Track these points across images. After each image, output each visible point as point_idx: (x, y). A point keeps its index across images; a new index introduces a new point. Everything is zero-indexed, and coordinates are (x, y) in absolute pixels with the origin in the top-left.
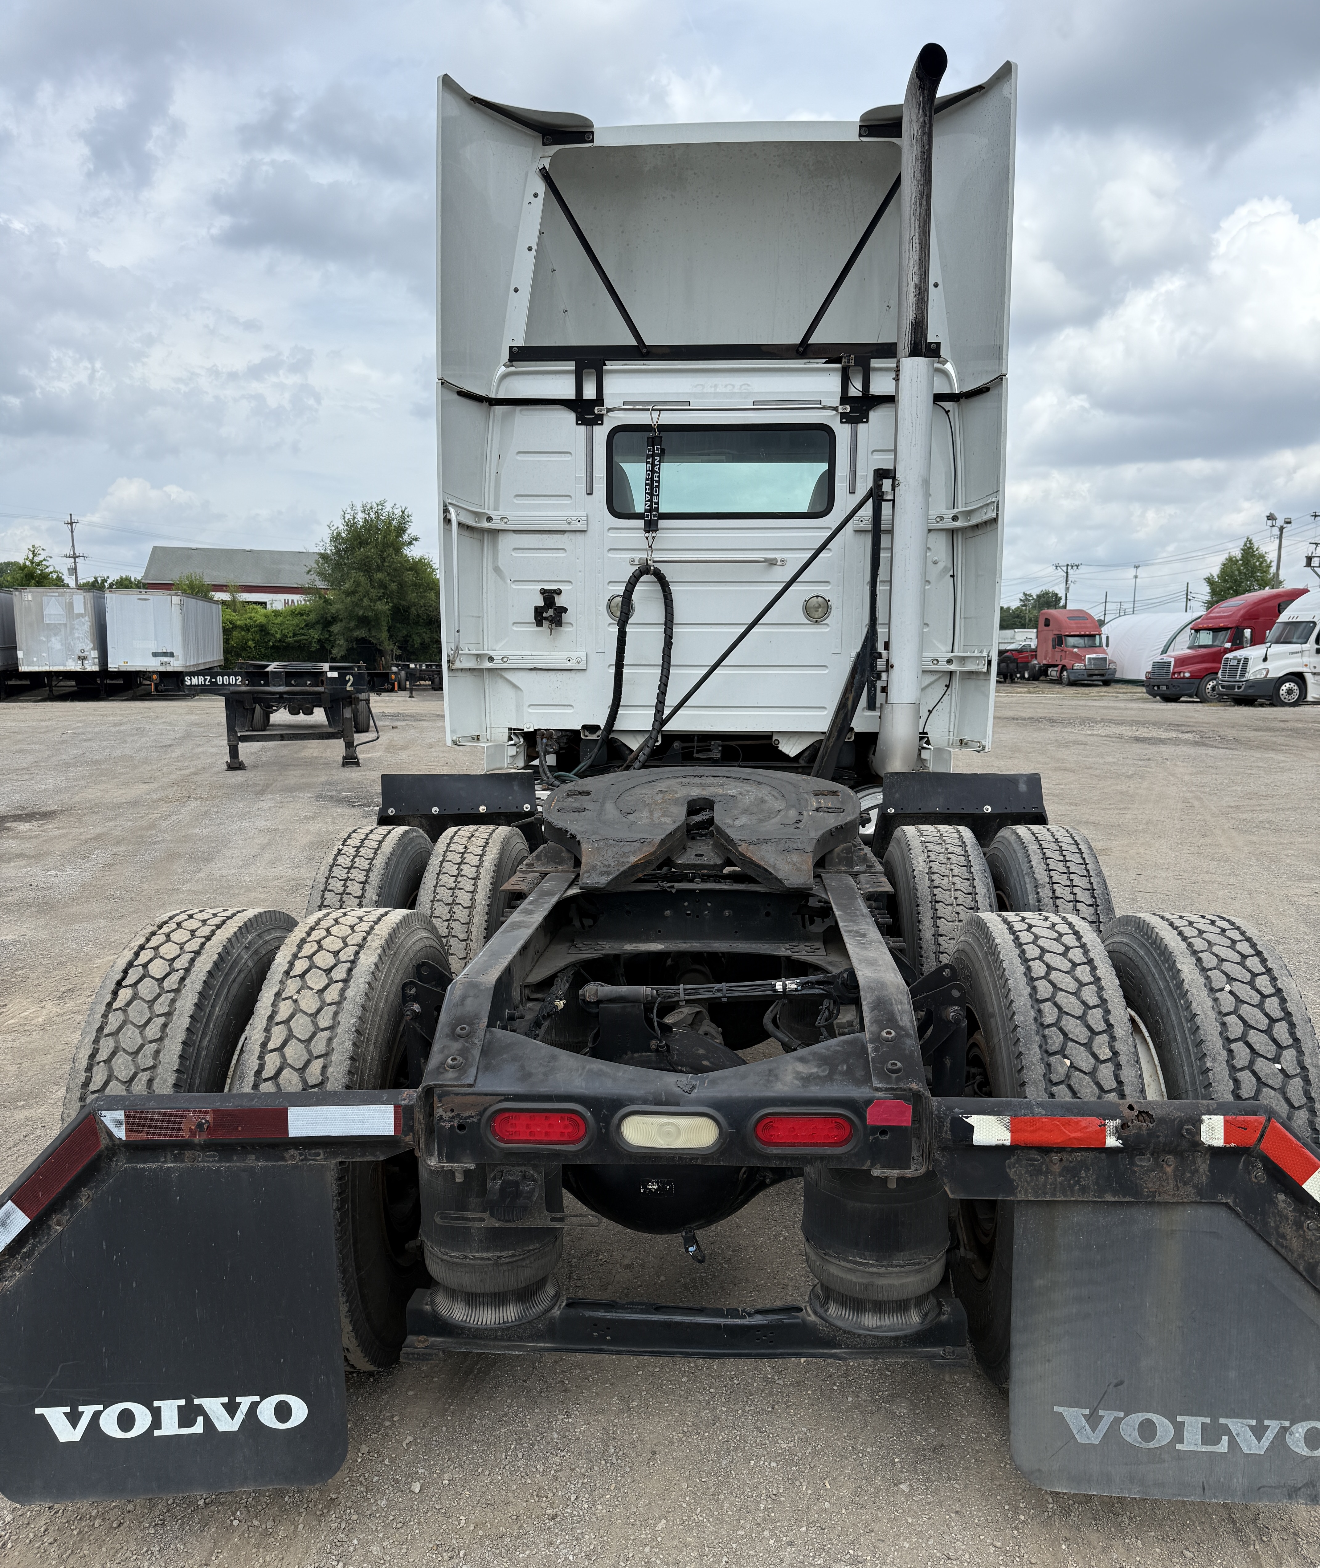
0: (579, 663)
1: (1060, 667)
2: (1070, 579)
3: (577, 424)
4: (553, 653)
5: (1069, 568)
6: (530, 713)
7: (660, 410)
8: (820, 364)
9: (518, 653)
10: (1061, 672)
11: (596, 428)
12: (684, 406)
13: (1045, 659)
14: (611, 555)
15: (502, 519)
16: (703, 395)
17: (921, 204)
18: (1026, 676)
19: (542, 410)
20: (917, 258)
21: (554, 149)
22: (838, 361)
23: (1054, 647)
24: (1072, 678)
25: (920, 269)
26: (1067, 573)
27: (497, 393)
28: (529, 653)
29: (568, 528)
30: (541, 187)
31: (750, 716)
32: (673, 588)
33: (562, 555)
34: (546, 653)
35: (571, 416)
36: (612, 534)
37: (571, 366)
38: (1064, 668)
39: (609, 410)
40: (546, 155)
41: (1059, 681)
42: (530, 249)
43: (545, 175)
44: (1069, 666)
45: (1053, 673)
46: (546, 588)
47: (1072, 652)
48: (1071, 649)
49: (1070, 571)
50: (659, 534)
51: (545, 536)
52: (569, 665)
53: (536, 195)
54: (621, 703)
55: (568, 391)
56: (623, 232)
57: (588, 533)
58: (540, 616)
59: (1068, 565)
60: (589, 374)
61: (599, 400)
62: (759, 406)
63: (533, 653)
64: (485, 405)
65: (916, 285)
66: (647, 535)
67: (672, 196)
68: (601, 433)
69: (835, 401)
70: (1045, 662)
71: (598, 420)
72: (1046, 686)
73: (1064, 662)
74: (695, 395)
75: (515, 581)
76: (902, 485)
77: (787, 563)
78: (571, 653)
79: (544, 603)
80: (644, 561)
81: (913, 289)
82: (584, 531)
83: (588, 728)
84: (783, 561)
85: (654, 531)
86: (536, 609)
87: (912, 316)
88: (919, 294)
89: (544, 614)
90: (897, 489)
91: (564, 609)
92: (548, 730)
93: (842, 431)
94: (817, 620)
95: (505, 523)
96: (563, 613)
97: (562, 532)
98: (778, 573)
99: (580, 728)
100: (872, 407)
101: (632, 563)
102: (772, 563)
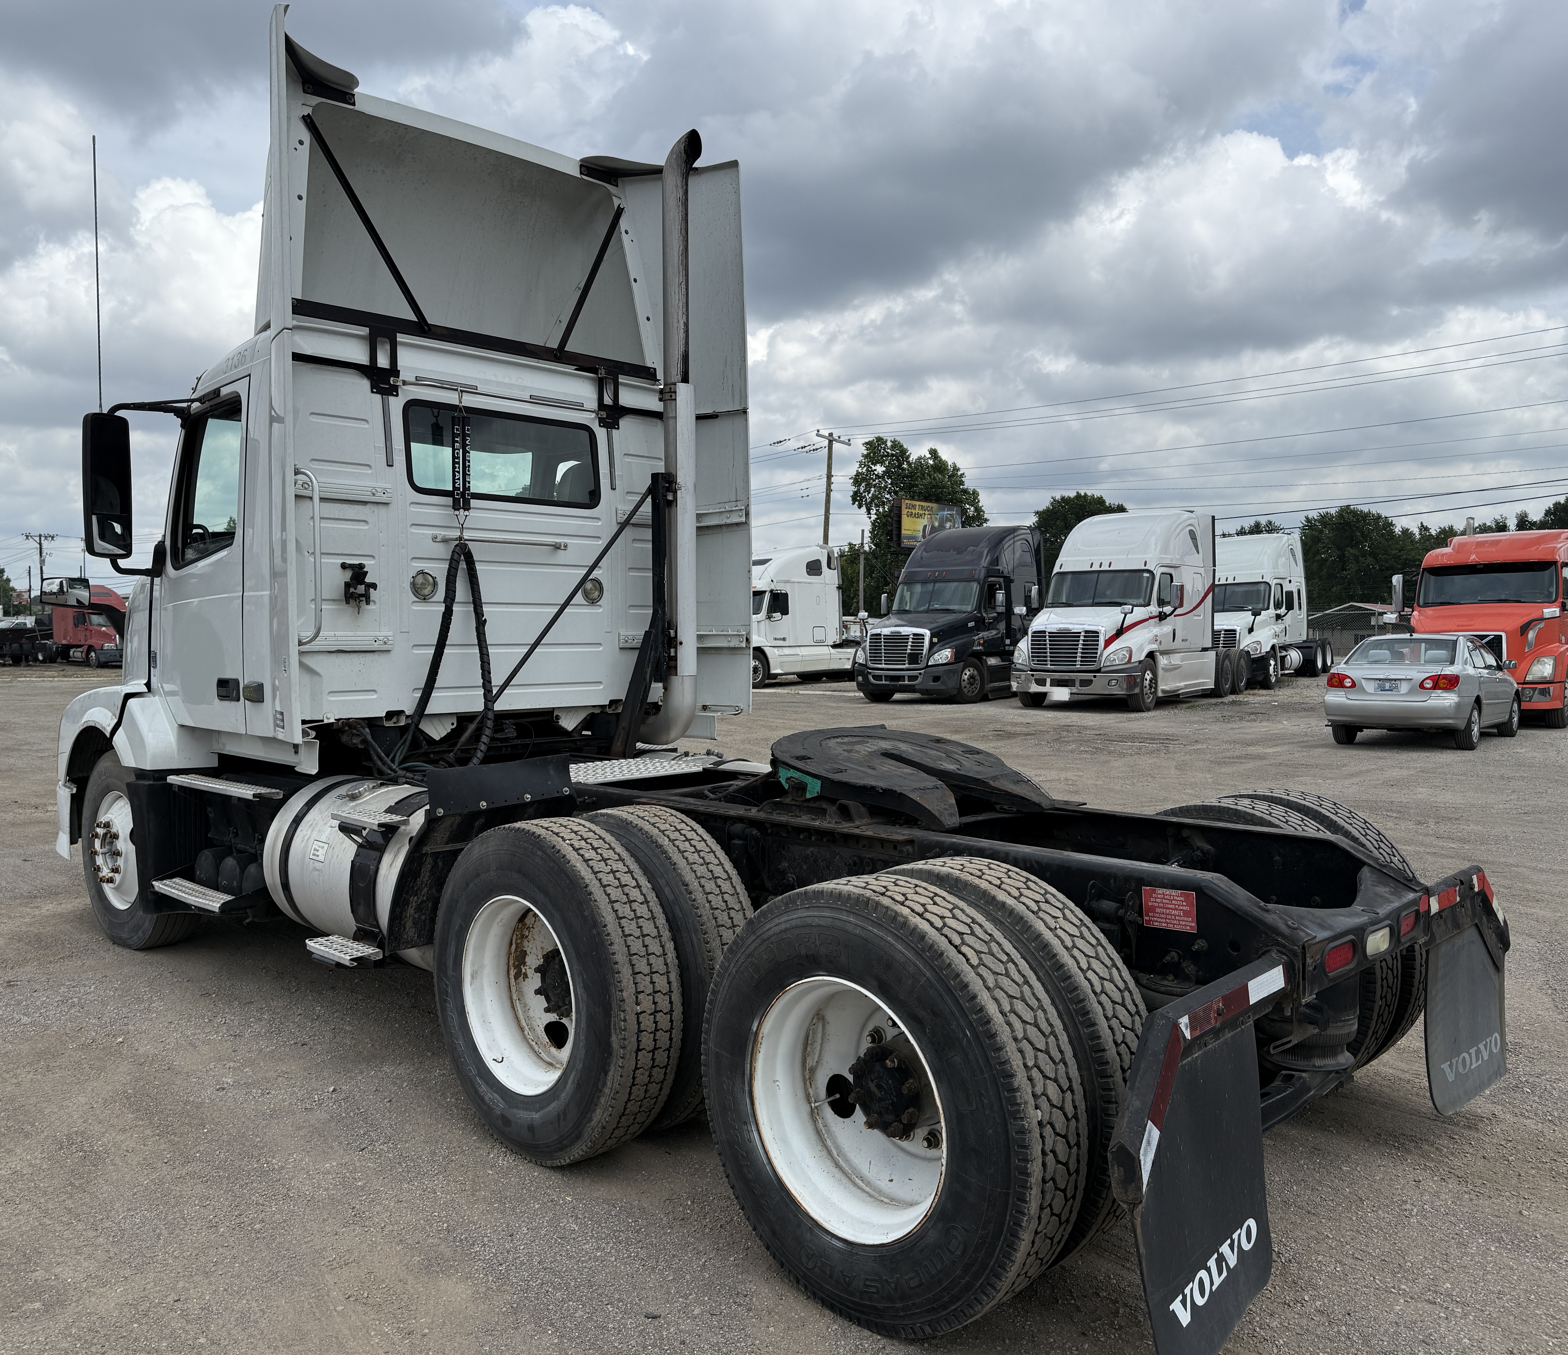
0: (385, 643)
1: (86, 647)
2: (44, 552)
3: (372, 392)
4: (358, 633)
5: (43, 539)
6: (331, 701)
8: (570, 369)
10: (88, 653)
11: (391, 399)
12: (472, 389)
13: (65, 638)
14: (414, 530)
16: (487, 382)
18: (41, 658)
19: (334, 371)
20: (684, 300)
21: (316, 100)
22: (594, 370)
23: (76, 625)
24: (103, 659)
26: (40, 544)
29: (373, 499)
30: (306, 136)
31: (542, 693)
32: (479, 567)
33: (363, 527)
34: (352, 633)
35: (366, 384)
36: (414, 509)
37: (364, 331)
38: (90, 648)
39: (405, 383)
40: (308, 103)
41: (85, 663)
43: (309, 122)
44: (96, 647)
45: (76, 654)
46: (352, 561)
47: (100, 631)
48: (98, 628)
49: (45, 543)
50: (472, 513)
51: (346, 506)
52: (376, 646)
53: (302, 143)
54: (436, 686)
55: (360, 356)
56: (323, 192)
57: (391, 506)
58: (347, 593)
59: (40, 536)
60: (383, 343)
61: (394, 371)
62: (535, 400)
63: (337, 633)
65: (685, 323)
66: (457, 512)
68: (396, 404)
69: (594, 405)
70: (64, 642)
71: (393, 391)
72: (70, 670)
73: (91, 642)
74: (480, 379)
76: (683, 489)
77: (569, 548)
78: (377, 633)
79: (351, 579)
80: (460, 538)
81: (682, 326)
82: (387, 504)
83: (390, 715)
84: (566, 546)
85: (467, 507)
86: (347, 585)
87: (682, 348)
88: (687, 332)
89: (352, 590)
90: (679, 492)
91: (374, 586)
92: (349, 719)
93: (601, 434)
94: (593, 601)
95: (306, 489)
96: (372, 590)
97: (365, 503)
98: (562, 557)
99: (384, 714)
100: (622, 416)
101: (434, 539)
102: (557, 547)
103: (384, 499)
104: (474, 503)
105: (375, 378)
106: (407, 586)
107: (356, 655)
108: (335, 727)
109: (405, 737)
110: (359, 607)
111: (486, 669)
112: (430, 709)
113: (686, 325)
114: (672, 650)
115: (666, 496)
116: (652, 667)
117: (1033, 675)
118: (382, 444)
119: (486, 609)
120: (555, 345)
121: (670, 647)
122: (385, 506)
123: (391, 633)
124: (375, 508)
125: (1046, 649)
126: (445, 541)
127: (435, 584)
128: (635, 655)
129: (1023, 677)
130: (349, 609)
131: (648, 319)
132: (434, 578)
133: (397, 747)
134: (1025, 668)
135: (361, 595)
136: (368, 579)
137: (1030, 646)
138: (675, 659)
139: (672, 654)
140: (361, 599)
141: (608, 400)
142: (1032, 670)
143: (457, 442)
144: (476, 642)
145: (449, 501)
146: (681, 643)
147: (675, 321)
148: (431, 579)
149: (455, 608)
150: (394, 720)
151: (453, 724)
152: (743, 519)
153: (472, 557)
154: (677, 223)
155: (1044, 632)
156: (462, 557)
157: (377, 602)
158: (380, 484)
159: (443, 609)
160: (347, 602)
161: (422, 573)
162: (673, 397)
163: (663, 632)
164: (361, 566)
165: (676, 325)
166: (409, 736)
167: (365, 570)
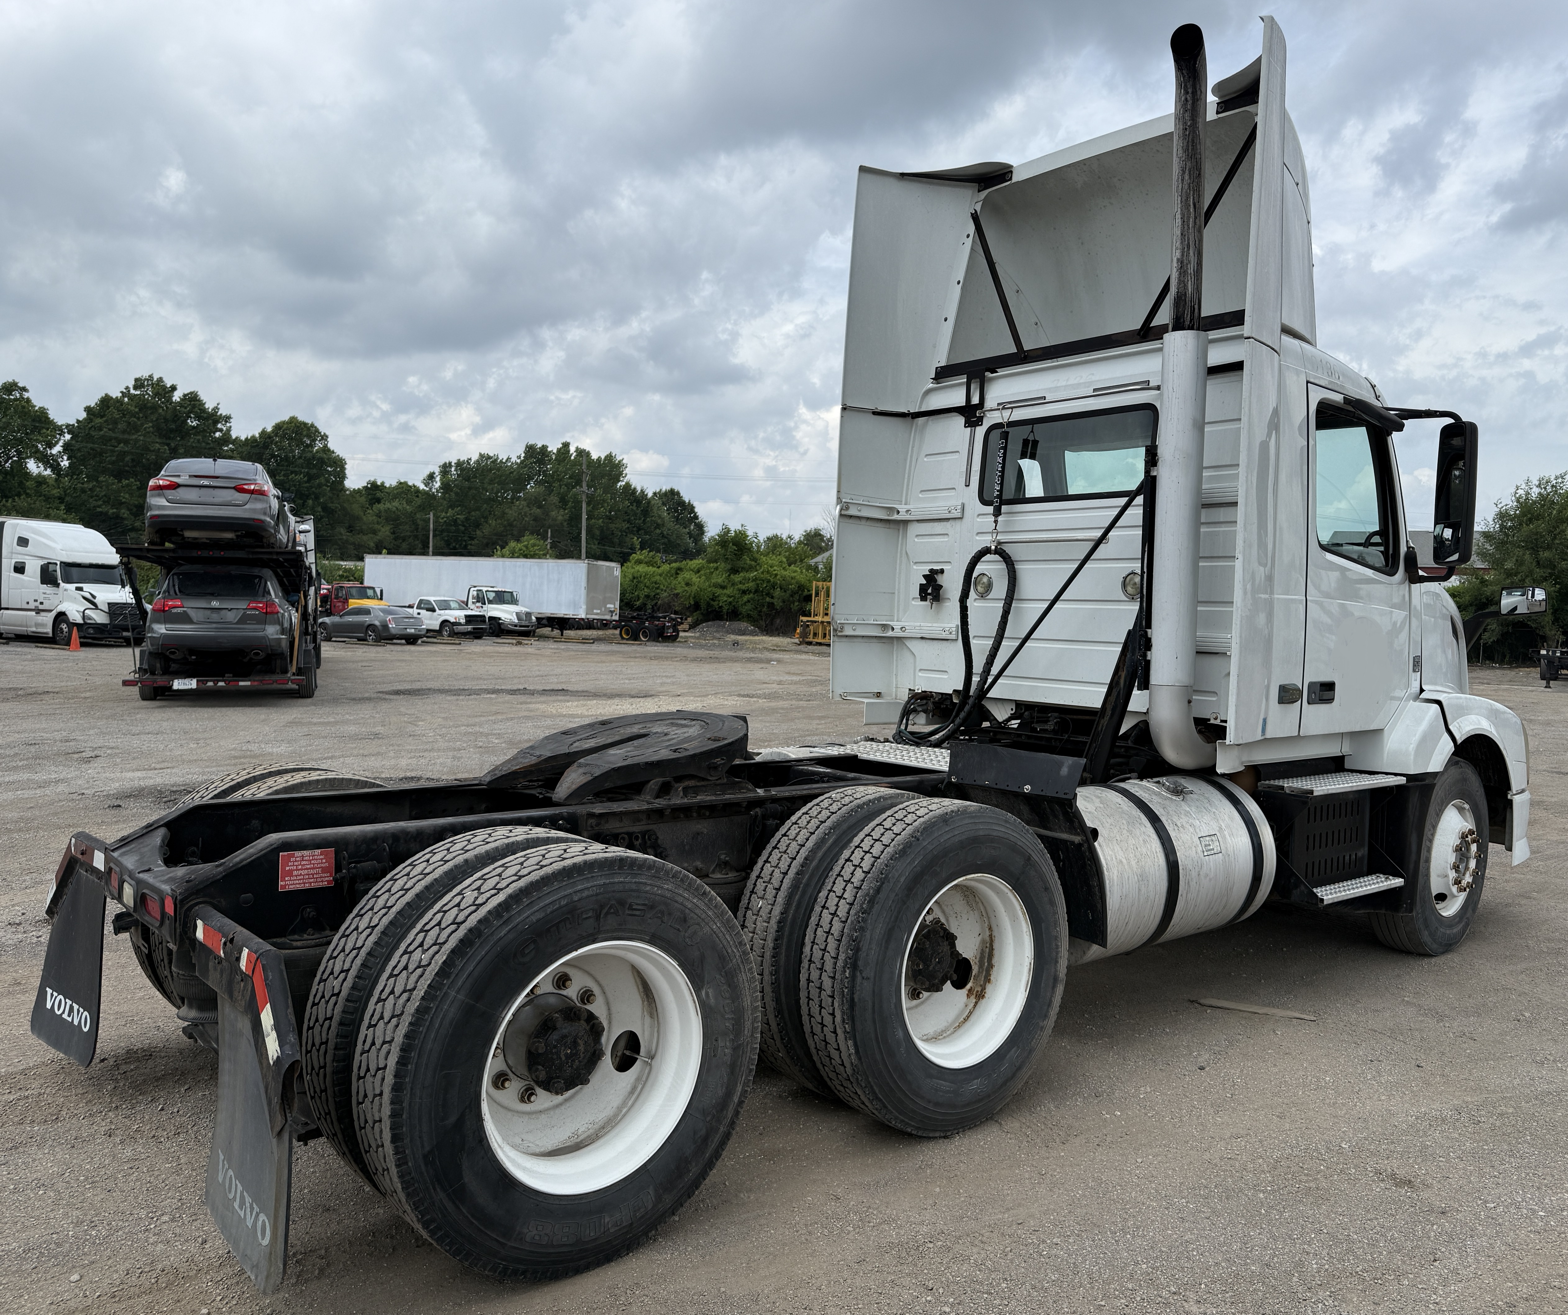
0: (950, 633)
4: (935, 625)
7: (1012, 408)
9: (912, 624)
12: (1041, 401)
14: (976, 538)
15: (908, 511)
16: (1057, 389)
17: (1182, 180)
19: (945, 417)
20: (1179, 233)
21: (985, 193)
25: (1182, 243)
27: (920, 407)
28: (918, 624)
29: (951, 516)
30: (971, 228)
32: (1018, 566)
33: (945, 539)
34: (930, 625)
35: (961, 420)
36: (978, 520)
37: (968, 378)
40: (979, 199)
42: (959, 283)
43: (975, 217)
46: (935, 568)
51: (936, 524)
52: (944, 635)
53: (968, 236)
55: (960, 400)
57: (964, 520)
58: (923, 593)
62: (1099, 392)
63: (922, 624)
64: (909, 419)
65: (1178, 260)
66: (994, 518)
67: (1111, 204)
68: (981, 431)
69: (1159, 380)
74: (1049, 390)
75: (916, 563)
78: (946, 625)
83: (956, 693)
86: (924, 587)
91: (940, 587)
94: (1133, 598)
99: (951, 692)
103: (959, 515)
105: (969, 415)
107: (935, 641)
110: (931, 604)
116: (1128, 671)
118: (965, 469)
121: (1146, 650)
124: (954, 523)
127: (990, 584)
130: (923, 606)
132: (989, 579)
148: (987, 579)
151: (1012, 709)
160: (923, 600)
161: (981, 574)
167: (938, 575)
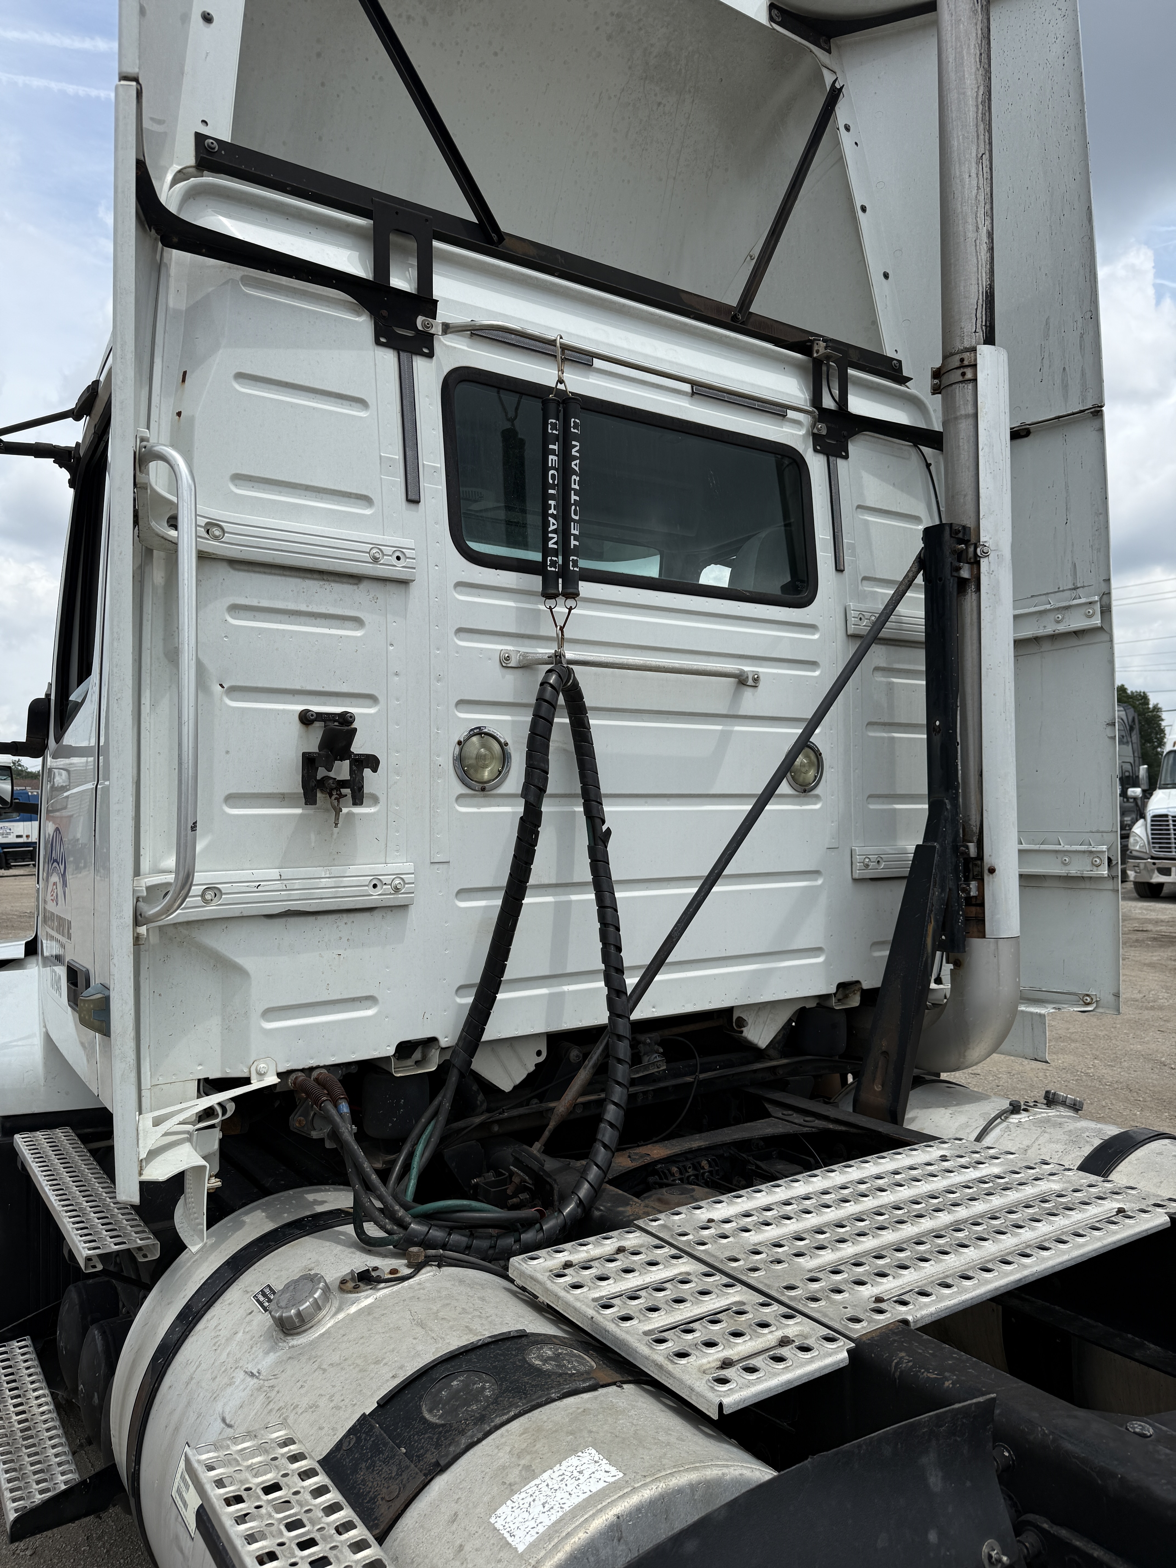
0: (396, 889)
3: (377, 343)
4: (341, 871)
6: (268, 1031)
8: (761, 341)
11: (418, 361)
14: (463, 642)
22: (802, 348)
28: (274, 873)
29: (374, 570)
33: (351, 631)
34: (320, 872)
35: (364, 323)
36: (464, 596)
37: (363, 224)
39: (447, 330)
46: (323, 710)
52: (376, 897)
57: (414, 588)
58: (311, 779)
60: (401, 250)
61: (424, 301)
62: (699, 392)
63: (285, 873)
66: (550, 606)
68: (428, 375)
69: (806, 412)
71: (422, 344)
76: (992, 555)
77: (762, 684)
78: (379, 869)
79: (321, 747)
80: (558, 657)
81: (985, 239)
82: (404, 583)
83: (405, 1049)
84: (756, 680)
85: (572, 594)
86: (309, 762)
87: (984, 281)
88: (991, 249)
89: (321, 773)
90: (984, 563)
91: (372, 762)
92: (312, 1069)
93: (816, 464)
94: (805, 789)
95: (216, 538)
96: (367, 772)
97: (355, 578)
98: (750, 702)
99: (391, 1051)
100: (852, 434)
101: (505, 662)
102: (741, 680)
103: (398, 570)
104: (586, 588)
105: (385, 313)
106: (446, 760)
107: (331, 918)
108: (278, 1090)
109: (436, 1102)
110: (338, 811)
111: (612, 940)
112: (491, 1032)
113: (990, 235)
114: (973, 885)
115: (958, 569)
117: (1154, 864)
118: (398, 456)
119: (608, 808)
120: (732, 300)
121: (967, 880)
122: (403, 586)
123: (409, 867)
124: (377, 590)
125: (1169, 834)
126: (527, 666)
127: (505, 757)
128: (896, 894)
129: (1142, 866)
130: (316, 815)
131: (886, 276)
132: (503, 746)
133: (416, 1131)
134: (1145, 856)
135: (343, 784)
136: (359, 747)
137: (1149, 832)
138: (980, 902)
139: (973, 893)
140: (345, 791)
141: (828, 403)
142: (1152, 858)
143: (553, 452)
144: (589, 878)
145: (535, 582)
146: (992, 871)
147: (971, 227)
148: (496, 747)
149: (547, 808)
150: (417, 1055)
151: (539, 1053)
152: (1097, 621)
153: (581, 697)
154: (973, 42)
155: (1166, 816)
156: (561, 700)
157: (382, 798)
158: (391, 539)
159: (520, 810)
160: (309, 798)
161: (479, 732)
162: (969, 375)
163: (955, 849)
164: (346, 719)
165: (971, 235)
166: (445, 1099)
167: (354, 725)
